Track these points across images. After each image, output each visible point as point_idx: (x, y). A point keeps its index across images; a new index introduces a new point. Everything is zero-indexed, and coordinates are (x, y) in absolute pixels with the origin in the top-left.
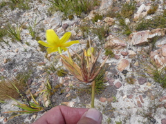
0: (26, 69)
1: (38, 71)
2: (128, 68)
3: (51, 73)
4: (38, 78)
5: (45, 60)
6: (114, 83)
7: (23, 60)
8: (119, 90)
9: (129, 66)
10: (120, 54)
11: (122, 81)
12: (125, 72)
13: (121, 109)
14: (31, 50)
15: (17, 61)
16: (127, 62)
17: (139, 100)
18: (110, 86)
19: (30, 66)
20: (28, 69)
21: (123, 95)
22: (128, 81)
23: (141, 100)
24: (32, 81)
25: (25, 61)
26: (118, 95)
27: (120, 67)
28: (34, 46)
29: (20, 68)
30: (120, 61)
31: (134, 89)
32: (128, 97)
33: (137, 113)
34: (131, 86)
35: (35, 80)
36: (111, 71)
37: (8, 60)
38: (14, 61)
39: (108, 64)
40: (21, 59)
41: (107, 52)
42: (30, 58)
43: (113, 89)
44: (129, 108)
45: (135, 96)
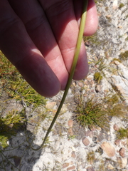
0: (101, 39)
1: (98, 52)
2: (105, 155)
3: (98, 66)
4: (92, 52)
5: (111, 59)
6: (88, 138)
7: (109, 34)
8: (81, 143)
9: (107, 157)
10: (122, 146)
11: (91, 146)
12: (100, 151)
13: (61, 144)
14: (121, 43)
15: (108, 29)
16: (112, 154)
17: (70, 166)
18: (85, 132)
19: (104, 43)
20: (101, 41)
21: (75, 146)
22: (90, 153)
23: (70, 168)
24: (88, 46)
25: (109, 37)
26: (75, 141)
27: (106, 145)
28: (125, 45)
29: (101, 32)
30: (113, 146)
31: (82, 160)
32: (74, 152)
33: (57, 162)
34: (84, 157)
35: (90, 49)
36: (101, 135)
37: (110, 19)
38: (109, 26)
39: (109, 130)
40: (110, 32)
41: (124, 131)
42: (112, 42)
43: (82, 136)
44: (62, 152)
45: (74, 161)
